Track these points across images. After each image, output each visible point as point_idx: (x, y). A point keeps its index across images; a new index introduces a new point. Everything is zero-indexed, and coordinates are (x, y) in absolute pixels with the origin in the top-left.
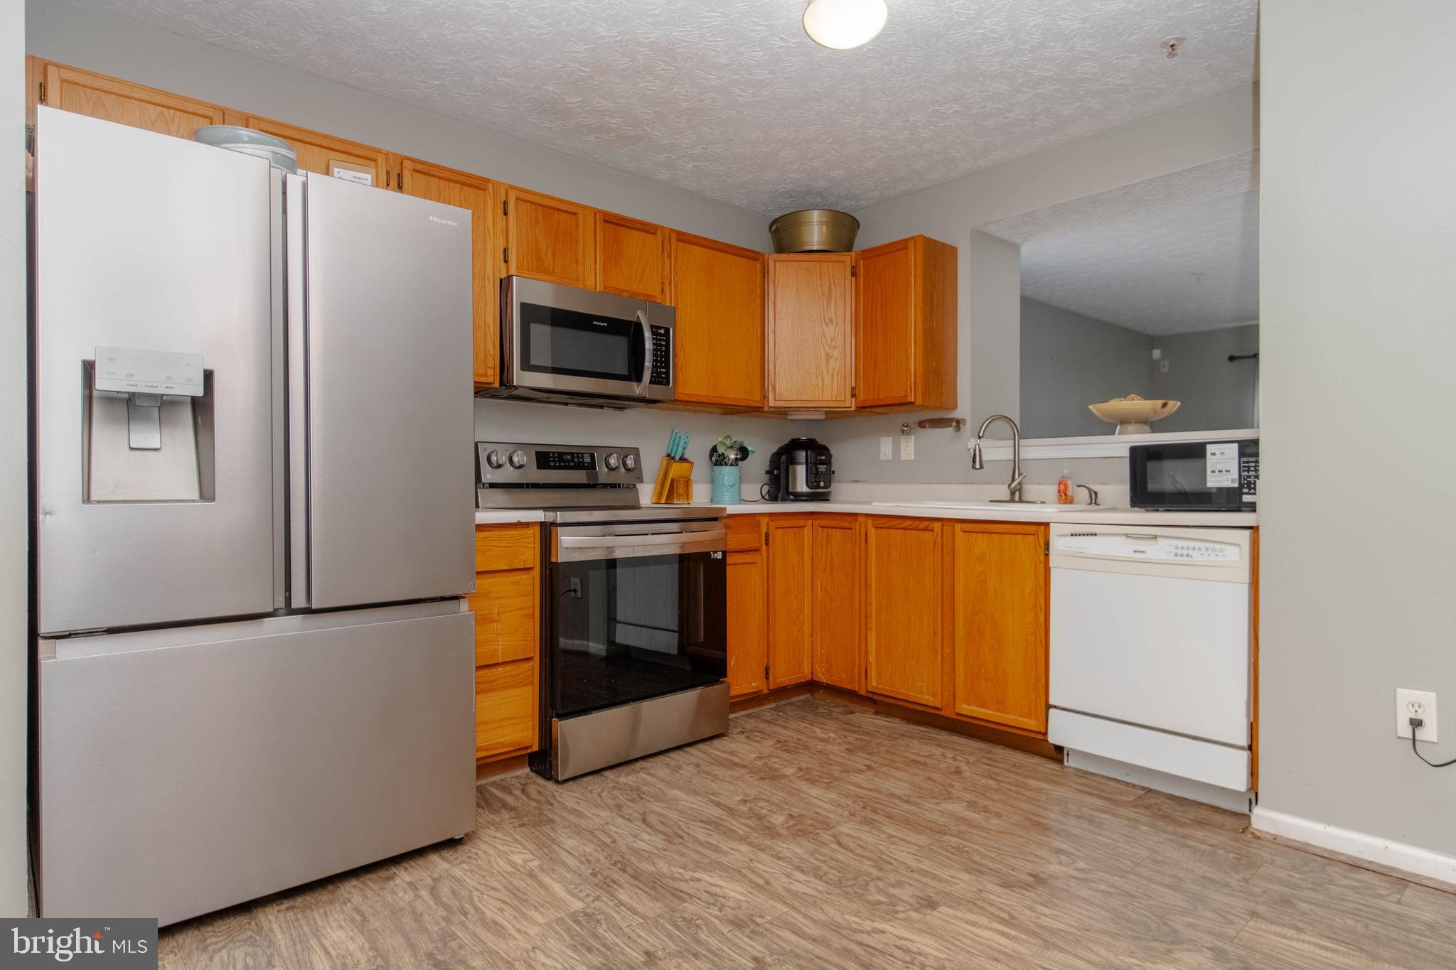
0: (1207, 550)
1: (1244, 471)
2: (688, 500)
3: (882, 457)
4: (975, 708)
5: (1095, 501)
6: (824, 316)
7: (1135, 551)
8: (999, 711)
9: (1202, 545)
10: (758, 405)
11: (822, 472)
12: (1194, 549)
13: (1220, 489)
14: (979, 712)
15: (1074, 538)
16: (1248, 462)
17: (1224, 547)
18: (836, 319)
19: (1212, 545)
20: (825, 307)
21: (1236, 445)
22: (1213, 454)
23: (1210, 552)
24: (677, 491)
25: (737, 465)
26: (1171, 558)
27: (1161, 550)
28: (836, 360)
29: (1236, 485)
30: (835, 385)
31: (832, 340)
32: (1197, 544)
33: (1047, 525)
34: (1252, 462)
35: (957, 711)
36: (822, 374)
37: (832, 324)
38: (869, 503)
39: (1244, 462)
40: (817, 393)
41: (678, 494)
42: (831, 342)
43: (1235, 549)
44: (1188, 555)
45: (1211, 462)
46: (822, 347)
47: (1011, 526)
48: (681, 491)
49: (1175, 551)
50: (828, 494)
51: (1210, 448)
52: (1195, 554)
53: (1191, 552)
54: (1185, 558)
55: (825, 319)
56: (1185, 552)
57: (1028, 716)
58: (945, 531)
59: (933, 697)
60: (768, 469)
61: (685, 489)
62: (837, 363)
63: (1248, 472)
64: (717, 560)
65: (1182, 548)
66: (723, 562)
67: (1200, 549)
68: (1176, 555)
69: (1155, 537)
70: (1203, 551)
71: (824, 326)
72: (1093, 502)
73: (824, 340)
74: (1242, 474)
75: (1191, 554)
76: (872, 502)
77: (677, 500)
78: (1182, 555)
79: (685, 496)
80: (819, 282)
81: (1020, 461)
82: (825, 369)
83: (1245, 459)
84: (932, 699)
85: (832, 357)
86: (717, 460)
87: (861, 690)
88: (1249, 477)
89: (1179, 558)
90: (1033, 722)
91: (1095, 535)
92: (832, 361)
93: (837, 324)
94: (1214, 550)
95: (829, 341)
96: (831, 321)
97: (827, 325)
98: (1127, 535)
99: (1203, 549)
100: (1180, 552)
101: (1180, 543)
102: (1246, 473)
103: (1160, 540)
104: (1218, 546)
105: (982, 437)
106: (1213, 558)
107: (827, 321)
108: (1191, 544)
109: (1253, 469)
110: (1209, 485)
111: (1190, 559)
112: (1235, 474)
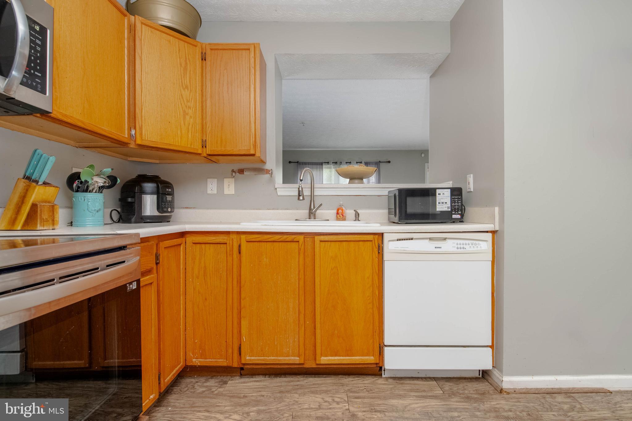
0: (472, 244)
1: (453, 203)
2: (53, 224)
3: (209, 192)
4: (330, 358)
5: (358, 219)
6: (182, 82)
7: (435, 248)
8: (348, 356)
9: (470, 242)
10: (125, 140)
11: (169, 201)
12: (466, 244)
13: (442, 212)
14: (335, 360)
15: (399, 242)
16: (455, 199)
17: (480, 242)
18: (191, 86)
19: (474, 242)
20: (183, 76)
21: (449, 190)
22: (439, 194)
23: (474, 246)
24: (41, 215)
25: (101, 192)
26: (455, 250)
27: (449, 246)
28: (191, 117)
29: (450, 210)
30: (190, 135)
31: (188, 101)
32: (467, 242)
33: (382, 234)
34: (456, 198)
35: (318, 362)
36: (180, 125)
37: (188, 90)
38: (238, 223)
39: (453, 199)
40: (177, 139)
41: (42, 219)
42: (187, 103)
43: (485, 243)
44: (463, 248)
45: (439, 198)
46: (180, 105)
47: (356, 236)
48: (45, 216)
49: (457, 246)
50: (169, 217)
51: (438, 191)
52: (467, 247)
53: (465, 246)
54: (462, 250)
55: (182, 84)
56: (462, 246)
57: (368, 355)
58: (306, 241)
59: (299, 357)
60: (120, 198)
61: (51, 214)
62: (191, 120)
63: (455, 204)
64: (133, 291)
65: (460, 244)
66: (137, 291)
67: (469, 244)
68: (458, 248)
69: (445, 239)
70: (470, 245)
71: (182, 90)
72: (357, 219)
73: (182, 100)
74: (452, 204)
75: (465, 247)
76: (240, 222)
77: (41, 225)
78: (461, 248)
79: (50, 221)
80: (178, 54)
81: (314, 197)
82: (182, 122)
83: (453, 197)
84: (298, 358)
85: (187, 114)
86: (79, 187)
87: (234, 364)
88: (455, 206)
89: (459, 250)
90: (372, 358)
91: (412, 239)
92: (188, 117)
93: (191, 91)
94: (475, 244)
95: (186, 102)
96: (187, 87)
97: (184, 89)
98: (430, 239)
99: (470, 244)
100: (459, 246)
101: (456, 241)
102: (454, 204)
103: (448, 241)
104: (477, 242)
105: (302, 180)
106: (476, 249)
107: (184, 87)
108: (464, 242)
109: (456, 202)
110: (438, 210)
111: (464, 250)
112: (449, 204)
